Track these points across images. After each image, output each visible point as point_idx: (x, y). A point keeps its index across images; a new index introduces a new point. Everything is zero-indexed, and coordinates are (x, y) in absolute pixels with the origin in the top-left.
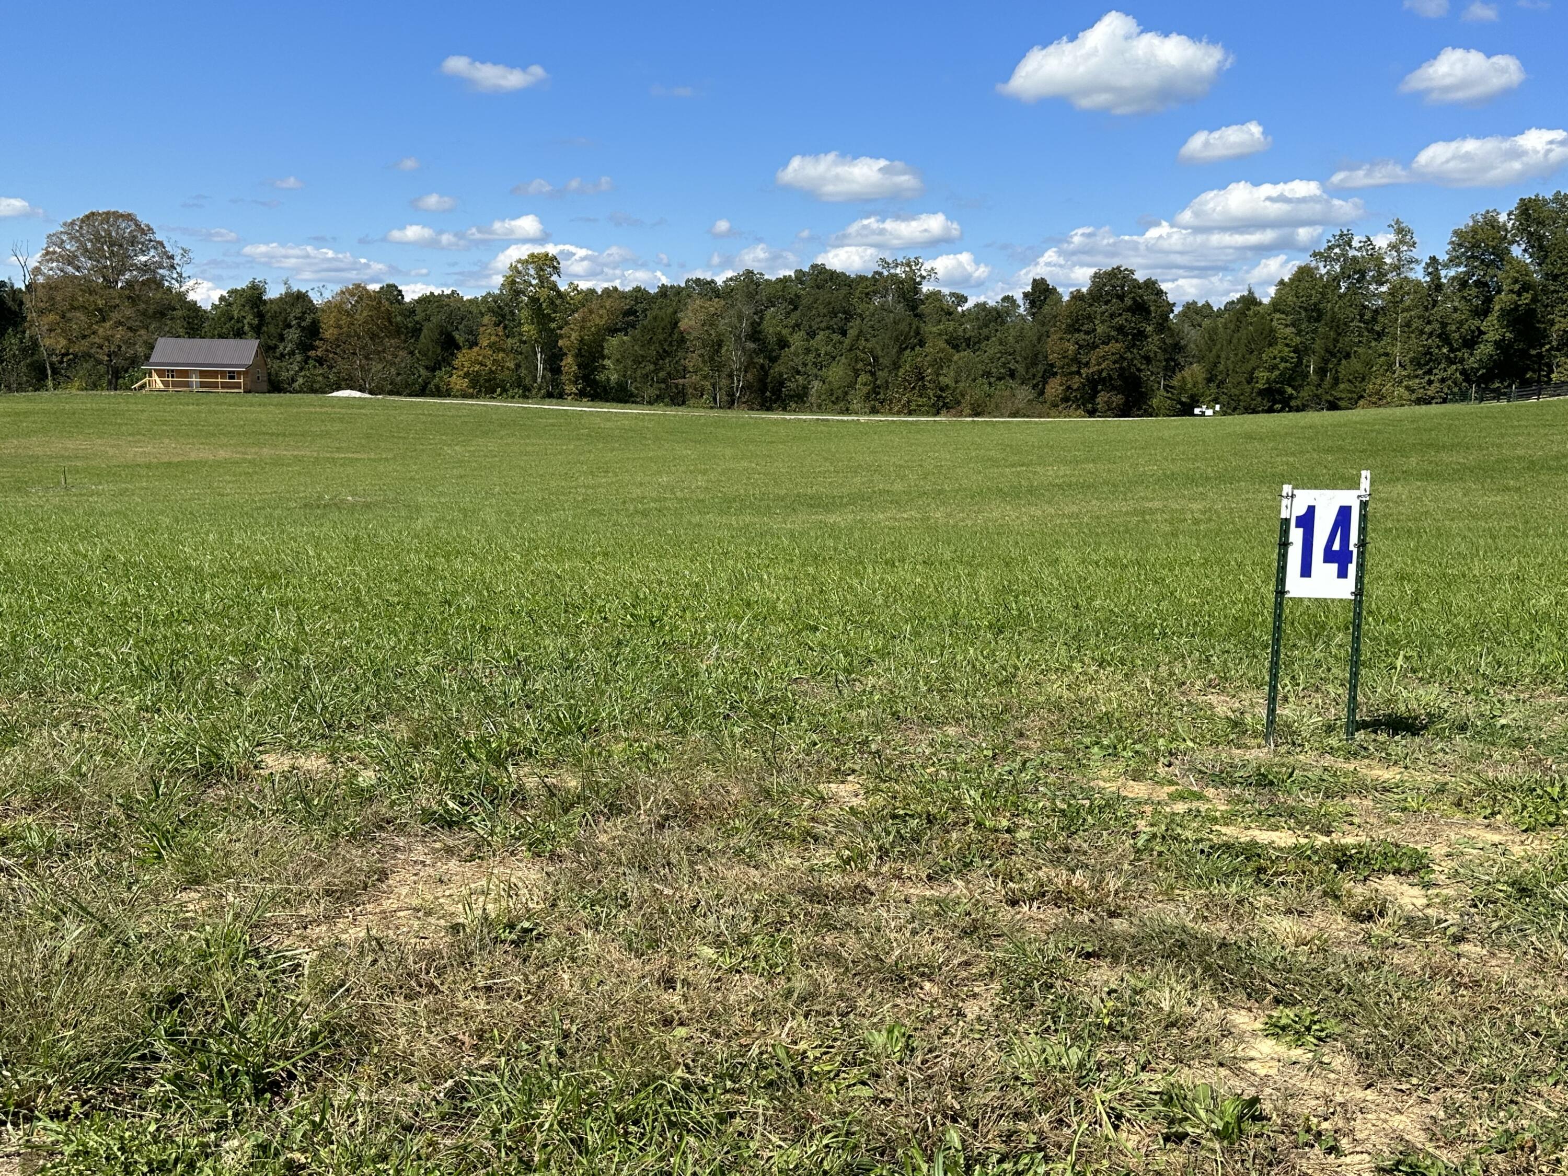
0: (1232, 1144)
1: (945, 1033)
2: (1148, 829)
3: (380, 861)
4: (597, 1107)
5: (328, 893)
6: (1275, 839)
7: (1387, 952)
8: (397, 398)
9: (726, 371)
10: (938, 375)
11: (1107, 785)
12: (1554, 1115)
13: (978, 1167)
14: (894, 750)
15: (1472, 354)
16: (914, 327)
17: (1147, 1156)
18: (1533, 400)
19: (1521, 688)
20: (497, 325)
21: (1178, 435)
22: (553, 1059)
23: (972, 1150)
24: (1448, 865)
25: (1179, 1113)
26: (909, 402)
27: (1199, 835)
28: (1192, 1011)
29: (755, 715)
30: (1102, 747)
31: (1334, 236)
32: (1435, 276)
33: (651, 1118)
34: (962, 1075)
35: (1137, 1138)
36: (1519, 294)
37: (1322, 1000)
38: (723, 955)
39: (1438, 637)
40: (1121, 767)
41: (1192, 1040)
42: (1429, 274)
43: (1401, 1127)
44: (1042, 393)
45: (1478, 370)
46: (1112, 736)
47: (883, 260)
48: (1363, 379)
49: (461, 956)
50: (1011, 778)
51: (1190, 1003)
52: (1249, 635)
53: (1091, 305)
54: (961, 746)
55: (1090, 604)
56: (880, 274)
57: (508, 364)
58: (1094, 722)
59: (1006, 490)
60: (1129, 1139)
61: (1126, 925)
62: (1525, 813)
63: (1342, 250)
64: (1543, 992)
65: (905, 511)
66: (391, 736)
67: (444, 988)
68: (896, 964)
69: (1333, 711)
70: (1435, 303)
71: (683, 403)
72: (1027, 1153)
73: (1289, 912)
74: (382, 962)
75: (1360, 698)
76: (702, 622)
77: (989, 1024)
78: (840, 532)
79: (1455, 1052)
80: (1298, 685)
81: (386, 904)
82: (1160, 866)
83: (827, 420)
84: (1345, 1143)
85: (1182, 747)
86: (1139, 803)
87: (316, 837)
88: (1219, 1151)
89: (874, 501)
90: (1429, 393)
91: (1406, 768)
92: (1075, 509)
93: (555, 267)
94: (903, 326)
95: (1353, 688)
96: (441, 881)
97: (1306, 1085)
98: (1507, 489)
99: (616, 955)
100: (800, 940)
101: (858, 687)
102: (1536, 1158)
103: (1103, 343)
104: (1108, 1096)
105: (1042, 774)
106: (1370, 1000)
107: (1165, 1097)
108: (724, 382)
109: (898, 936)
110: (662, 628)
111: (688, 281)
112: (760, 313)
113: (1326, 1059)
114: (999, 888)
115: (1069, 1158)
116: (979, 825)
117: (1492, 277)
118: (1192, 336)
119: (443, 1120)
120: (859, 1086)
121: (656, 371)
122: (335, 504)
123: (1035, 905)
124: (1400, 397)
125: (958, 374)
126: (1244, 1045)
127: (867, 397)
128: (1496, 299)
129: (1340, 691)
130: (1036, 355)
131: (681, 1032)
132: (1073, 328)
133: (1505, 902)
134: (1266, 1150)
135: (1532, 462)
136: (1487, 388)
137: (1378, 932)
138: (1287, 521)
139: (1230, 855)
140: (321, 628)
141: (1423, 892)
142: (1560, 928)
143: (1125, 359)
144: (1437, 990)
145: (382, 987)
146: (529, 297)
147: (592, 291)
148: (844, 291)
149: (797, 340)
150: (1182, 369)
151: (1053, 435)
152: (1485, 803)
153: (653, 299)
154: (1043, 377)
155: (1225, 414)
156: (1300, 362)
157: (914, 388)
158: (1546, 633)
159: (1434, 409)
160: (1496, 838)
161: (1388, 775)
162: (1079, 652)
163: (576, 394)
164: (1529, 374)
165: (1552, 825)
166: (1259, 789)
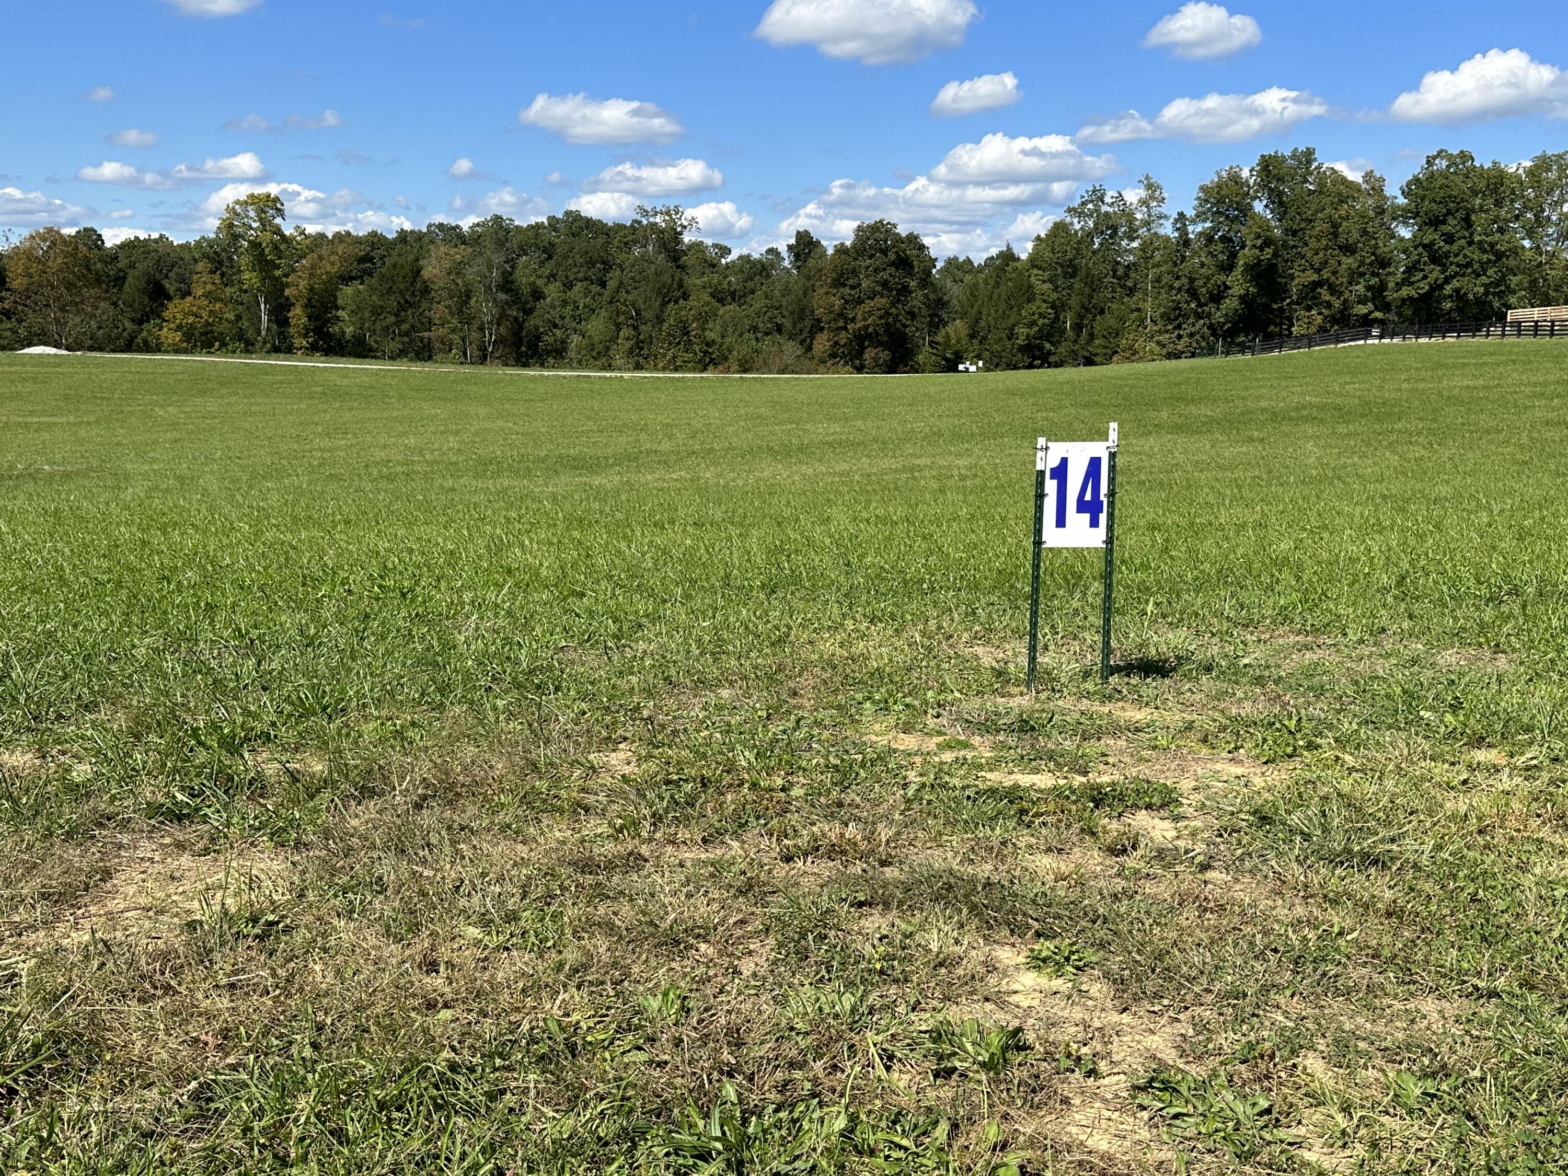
0: (998, 1074)
1: (721, 992)
2: (918, 779)
3: (102, 860)
4: (357, 1097)
5: (45, 896)
6: (1036, 781)
7: (1140, 883)
8: (98, 355)
9: (476, 324)
10: (704, 330)
11: (880, 738)
12: (1291, 1024)
13: (754, 1119)
14: (667, 715)
15: (1218, 309)
16: (677, 279)
17: (918, 1093)
18: (1276, 353)
19: (1261, 629)
20: (213, 272)
21: (944, 391)
22: (308, 1052)
23: (748, 1103)
24: (1195, 798)
25: (947, 1048)
26: (674, 357)
27: (966, 782)
28: (959, 950)
29: (519, 686)
30: (874, 702)
31: (1087, 192)
32: (1183, 231)
33: (415, 1104)
34: (738, 1030)
35: (908, 1077)
36: (1261, 249)
37: (1079, 932)
38: (489, 933)
39: (1186, 583)
40: (892, 721)
41: (959, 978)
42: (1178, 229)
43: (1154, 1046)
44: (810, 349)
45: (1224, 324)
46: (883, 690)
47: (641, 208)
48: (1117, 334)
49: (199, 954)
50: (785, 737)
51: (957, 942)
52: (1012, 587)
53: (855, 259)
54: (735, 708)
55: (861, 561)
56: (639, 223)
57: (226, 315)
58: (865, 678)
59: (777, 448)
60: (900, 1079)
61: (896, 873)
62: (1265, 747)
63: (1096, 206)
64: (1281, 912)
65: (674, 472)
66: (108, 726)
67: (182, 989)
68: (671, 927)
69: (1089, 656)
70: (1183, 258)
71: (430, 358)
72: (802, 1100)
73: (1049, 850)
74: (110, 965)
75: (1114, 644)
76: (459, 591)
77: (764, 979)
78: (606, 494)
79: (1202, 973)
80: (1057, 633)
81: (111, 905)
82: (929, 814)
83: (589, 377)
84: (1103, 1066)
85: (949, 698)
86: (909, 755)
87: (27, 838)
88: (985, 1082)
89: (641, 462)
90: (1179, 347)
91: (1157, 708)
92: (846, 466)
93: (278, 210)
94: (666, 278)
95: (1107, 634)
96: (173, 878)
97: (1066, 1013)
98: (1252, 440)
99: (372, 941)
100: (571, 912)
101: (629, 653)
102: (1275, 1065)
103: (869, 298)
104: (879, 1038)
105: (815, 732)
106: (1124, 927)
107: (934, 1035)
108: (474, 336)
109: (673, 900)
110: (413, 600)
111: (430, 226)
112: (511, 261)
113: (1084, 987)
114: (773, 846)
115: (843, 1101)
116: (754, 786)
117: (1236, 233)
118: (955, 292)
119: (187, 1122)
120: (634, 1052)
121: (398, 323)
122: (30, 475)
123: (810, 859)
124: (1152, 352)
125: (725, 326)
126: (1007, 980)
127: (630, 352)
128: (1240, 254)
129: (1096, 638)
130: (803, 310)
131: (445, 1014)
132: (838, 283)
133: (1248, 830)
134: (1030, 1077)
135: (1275, 414)
136: (1232, 342)
137: (1131, 865)
138: (1041, 473)
139: (995, 800)
140: (20, 611)
141: (1173, 825)
142: (1296, 852)
143: (890, 314)
144: (1185, 915)
145: (112, 991)
146: (249, 242)
147: (322, 236)
148: (601, 240)
149: (553, 291)
150: (945, 324)
151: (823, 392)
152: (1229, 738)
153: (391, 244)
154: (810, 332)
155: (987, 370)
156: (1057, 318)
157: (679, 343)
158: (1286, 576)
159: (1184, 363)
160: (1239, 771)
161: (1140, 715)
162: (851, 609)
163: (307, 348)
164: (1272, 328)
165: (1290, 756)
166: (1022, 735)
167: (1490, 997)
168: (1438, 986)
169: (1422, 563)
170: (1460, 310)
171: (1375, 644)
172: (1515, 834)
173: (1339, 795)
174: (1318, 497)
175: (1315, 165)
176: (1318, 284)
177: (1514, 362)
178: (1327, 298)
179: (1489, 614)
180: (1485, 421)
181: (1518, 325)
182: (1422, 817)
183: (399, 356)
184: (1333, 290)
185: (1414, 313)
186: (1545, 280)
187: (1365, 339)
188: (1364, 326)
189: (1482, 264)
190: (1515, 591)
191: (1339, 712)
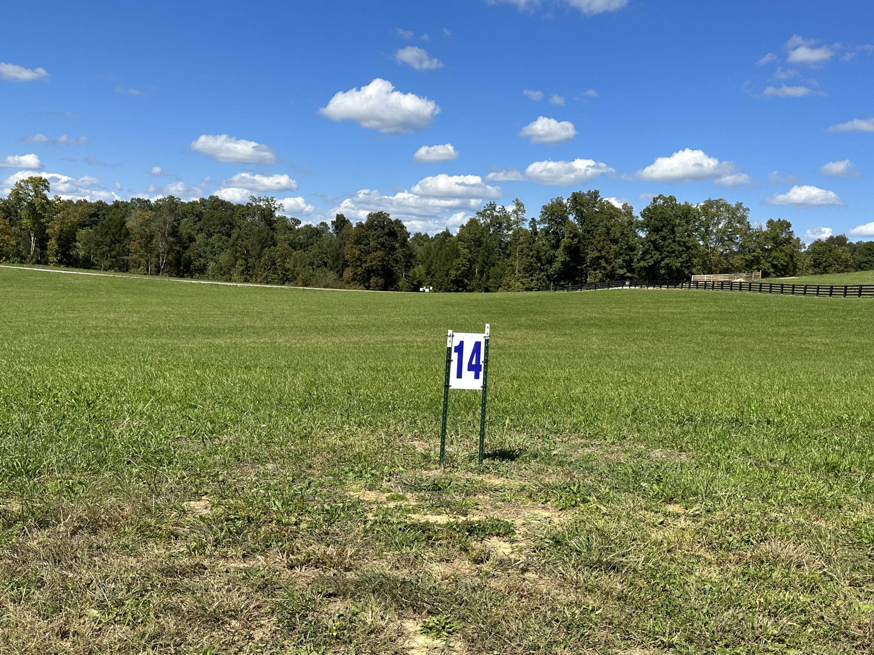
1: (240, 651)
2: (373, 518)
6: (438, 520)
7: (488, 581)
9: (155, 253)
10: (284, 262)
11: (356, 493)
14: (234, 479)
15: (551, 267)
16: (270, 235)
18: (579, 291)
19: (564, 435)
20: (5, 218)
21: (411, 301)
24: (524, 529)
26: (267, 276)
27: (400, 520)
28: (383, 623)
29: (147, 461)
30: (354, 472)
31: (487, 205)
32: (534, 227)
36: (572, 239)
37: (452, 610)
38: (104, 613)
39: (527, 409)
40: (363, 483)
41: (381, 641)
42: (531, 226)
44: (341, 276)
45: (554, 275)
46: (360, 466)
47: (252, 197)
48: (501, 277)
50: (301, 492)
51: (382, 618)
52: (437, 408)
53: (367, 231)
54: (274, 475)
55: (357, 392)
56: (251, 204)
57: (11, 242)
58: (351, 458)
59: (320, 327)
61: (353, 575)
62: (561, 501)
63: (491, 212)
64: (562, 598)
65: (262, 338)
68: (215, 611)
69: (474, 448)
70: (534, 241)
71: (127, 271)
73: (441, 560)
75: (486, 441)
76: (122, 403)
77: (267, 642)
79: (517, 635)
80: (459, 435)
82: (377, 539)
83: (218, 285)
85: (397, 471)
86: (370, 504)
89: (243, 332)
90: (531, 285)
91: (507, 478)
92: (357, 339)
93: (46, 186)
94: (264, 234)
95: (482, 436)
98: (566, 334)
100: (155, 601)
101: (217, 442)
103: (374, 251)
105: (319, 489)
106: (476, 608)
108: (154, 260)
109: (218, 594)
110: (93, 408)
111: (132, 199)
112: (178, 221)
113: (452, 645)
114: (284, 559)
116: (279, 522)
117: (560, 230)
118: (419, 251)
121: (110, 251)
123: (304, 568)
124: (518, 287)
125: (296, 262)
126: (409, 640)
127: (242, 272)
128: (562, 241)
129: (477, 438)
130: (338, 255)
132: (358, 242)
133: (549, 548)
135: (578, 322)
136: (558, 284)
137: (485, 569)
138: (450, 349)
139: (415, 530)
141: (510, 545)
142: (573, 562)
143: (385, 260)
144: (510, 600)
146: (28, 203)
147: (70, 202)
148: (230, 212)
149: (200, 238)
150: (414, 267)
151: (347, 298)
152: (543, 496)
153: (109, 208)
154: (342, 267)
155: (435, 291)
156: (471, 267)
157: (270, 269)
158: (577, 407)
159: (534, 293)
160: (546, 514)
161: (497, 482)
162: (348, 418)
163: (56, 262)
164: (577, 278)
165: (573, 506)
166: (434, 493)
167: (670, 647)
168: (643, 641)
169: (646, 402)
170: (669, 274)
171: (620, 445)
172: (687, 553)
173: (597, 529)
174: (597, 365)
175: (599, 198)
176: (600, 258)
177: (695, 301)
178: (604, 265)
179: (678, 430)
180: (680, 330)
181: (696, 283)
182: (639, 543)
183: (109, 268)
184: (607, 261)
185: (646, 275)
186: (710, 261)
187: (623, 286)
188: (621, 280)
189: (679, 252)
190: (691, 419)
191: (600, 481)
